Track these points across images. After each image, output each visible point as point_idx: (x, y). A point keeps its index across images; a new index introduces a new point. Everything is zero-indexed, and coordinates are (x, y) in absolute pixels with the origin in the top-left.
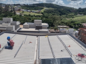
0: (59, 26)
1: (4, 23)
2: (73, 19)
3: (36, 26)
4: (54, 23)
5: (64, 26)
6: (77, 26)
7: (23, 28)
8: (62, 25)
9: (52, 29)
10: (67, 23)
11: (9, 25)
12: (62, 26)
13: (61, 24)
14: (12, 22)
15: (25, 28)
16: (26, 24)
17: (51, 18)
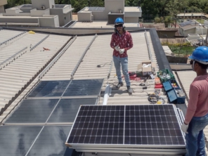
0: (182, 15)
1: (35, 10)
3: (109, 15)
5: (195, 14)
7: (79, 21)
8: (190, 12)
9: (159, 22)
11: (46, 15)
12: (190, 15)
13: (190, 9)
14: (53, 6)
15: (83, 21)
16: (86, 10)
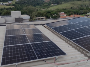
2: (48, 9)
4: (31, 15)
6: (53, 16)
10: (43, 14)
17: (27, 9)
